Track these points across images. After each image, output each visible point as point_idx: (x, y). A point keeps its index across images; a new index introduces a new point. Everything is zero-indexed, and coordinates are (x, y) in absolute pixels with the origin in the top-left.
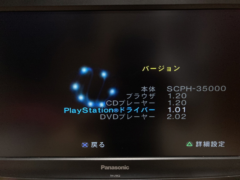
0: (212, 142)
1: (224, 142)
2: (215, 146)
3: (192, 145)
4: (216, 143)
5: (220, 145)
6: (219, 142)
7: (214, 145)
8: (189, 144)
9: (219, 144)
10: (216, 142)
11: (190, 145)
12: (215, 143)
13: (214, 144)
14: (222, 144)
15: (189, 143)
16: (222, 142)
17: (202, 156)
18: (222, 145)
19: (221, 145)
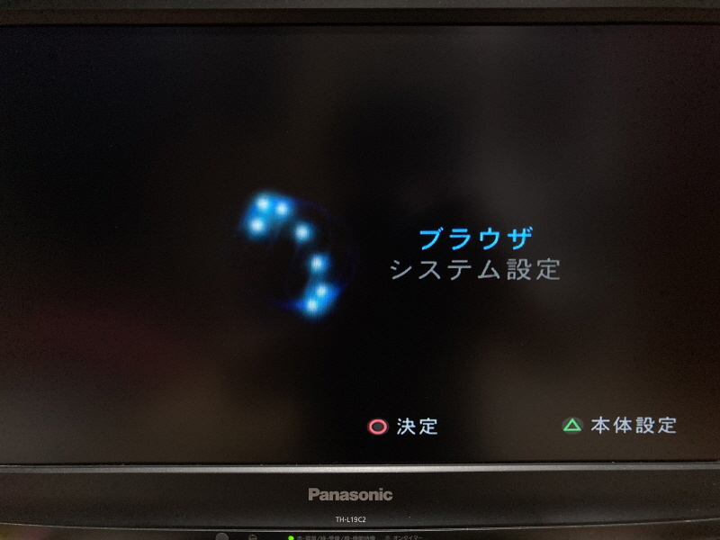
0: (639, 420)
1: (674, 420)
2: (648, 430)
3: (579, 429)
4: (652, 423)
5: (662, 429)
6: (660, 420)
7: (644, 429)
8: (573, 426)
9: (661, 424)
10: (650, 419)
11: (575, 428)
12: (648, 422)
13: (645, 425)
14: (670, 425)
15: (570, 423)
16: (668, 418)
17: (608, 461)
18: (668, 427)
19: (665, 428)
